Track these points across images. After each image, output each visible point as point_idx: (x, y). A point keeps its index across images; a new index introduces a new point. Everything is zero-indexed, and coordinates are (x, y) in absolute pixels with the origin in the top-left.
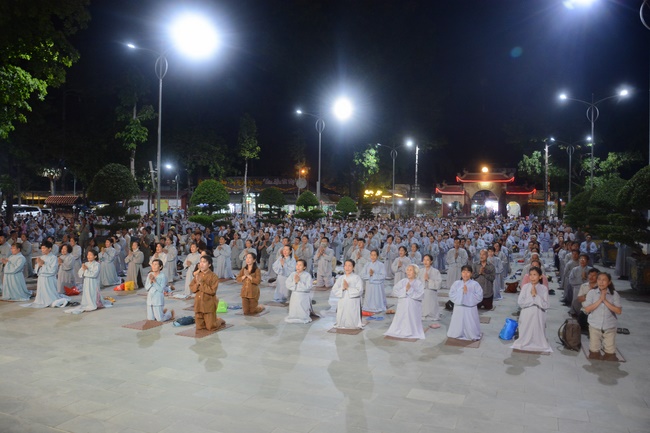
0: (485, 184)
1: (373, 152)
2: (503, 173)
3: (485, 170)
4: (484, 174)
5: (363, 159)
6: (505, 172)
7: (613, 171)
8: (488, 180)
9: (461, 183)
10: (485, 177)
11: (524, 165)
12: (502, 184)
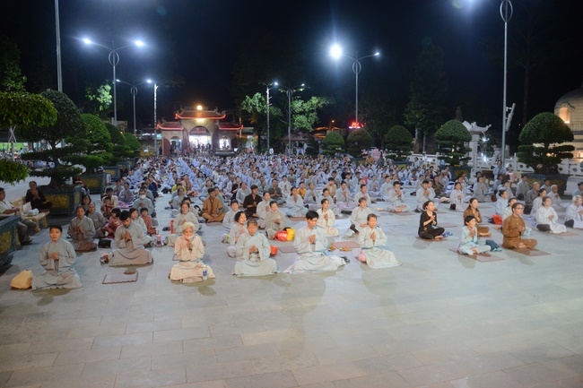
0: (201, 121)
1: (108, 87)
2: (215, 111)
3: (200, 108)
4: (199, 111)
5: (98, 95)
6: (217, 110)
7: (313, 111)
8: (203, 117)
9: (179, 120)
10: (199, 114)
11: (247, 105)
12: (215, 121)
